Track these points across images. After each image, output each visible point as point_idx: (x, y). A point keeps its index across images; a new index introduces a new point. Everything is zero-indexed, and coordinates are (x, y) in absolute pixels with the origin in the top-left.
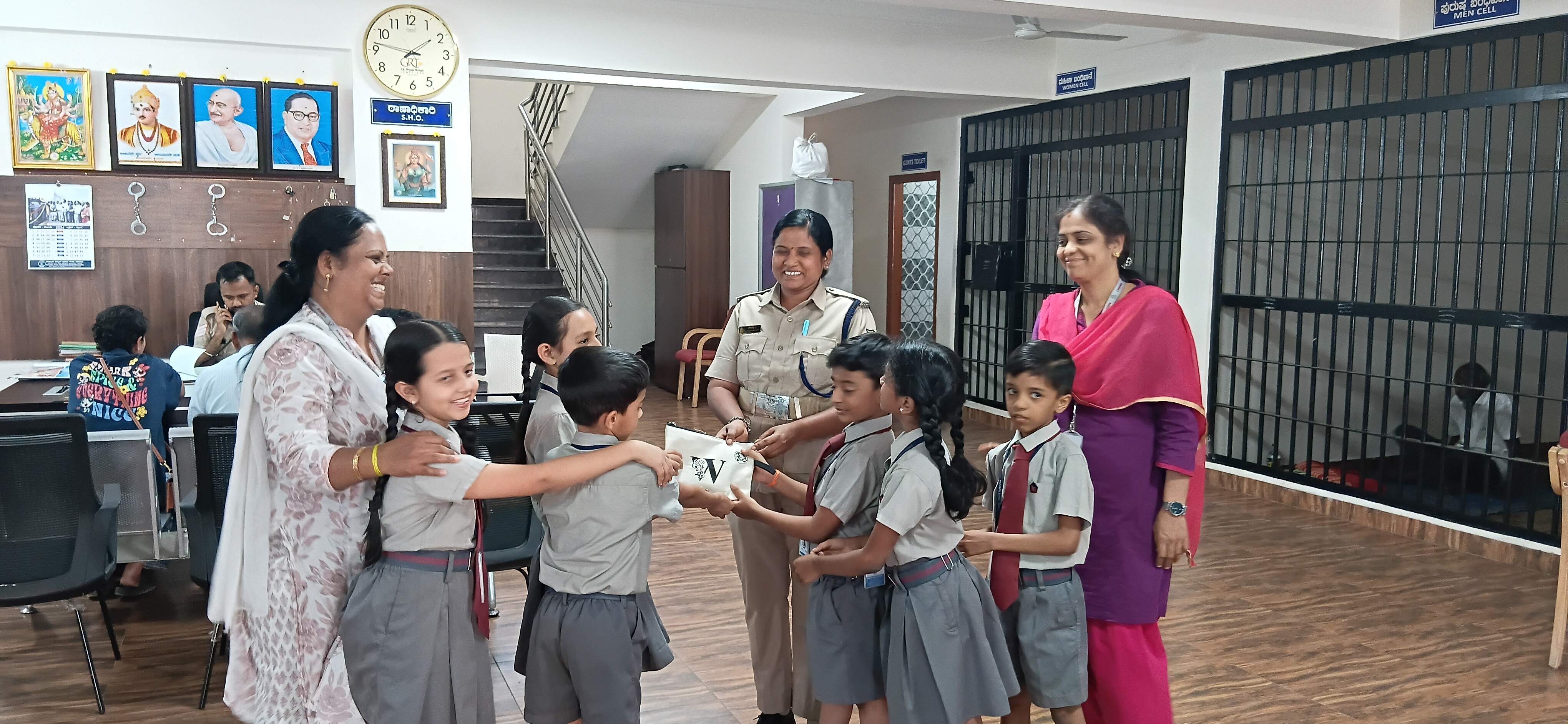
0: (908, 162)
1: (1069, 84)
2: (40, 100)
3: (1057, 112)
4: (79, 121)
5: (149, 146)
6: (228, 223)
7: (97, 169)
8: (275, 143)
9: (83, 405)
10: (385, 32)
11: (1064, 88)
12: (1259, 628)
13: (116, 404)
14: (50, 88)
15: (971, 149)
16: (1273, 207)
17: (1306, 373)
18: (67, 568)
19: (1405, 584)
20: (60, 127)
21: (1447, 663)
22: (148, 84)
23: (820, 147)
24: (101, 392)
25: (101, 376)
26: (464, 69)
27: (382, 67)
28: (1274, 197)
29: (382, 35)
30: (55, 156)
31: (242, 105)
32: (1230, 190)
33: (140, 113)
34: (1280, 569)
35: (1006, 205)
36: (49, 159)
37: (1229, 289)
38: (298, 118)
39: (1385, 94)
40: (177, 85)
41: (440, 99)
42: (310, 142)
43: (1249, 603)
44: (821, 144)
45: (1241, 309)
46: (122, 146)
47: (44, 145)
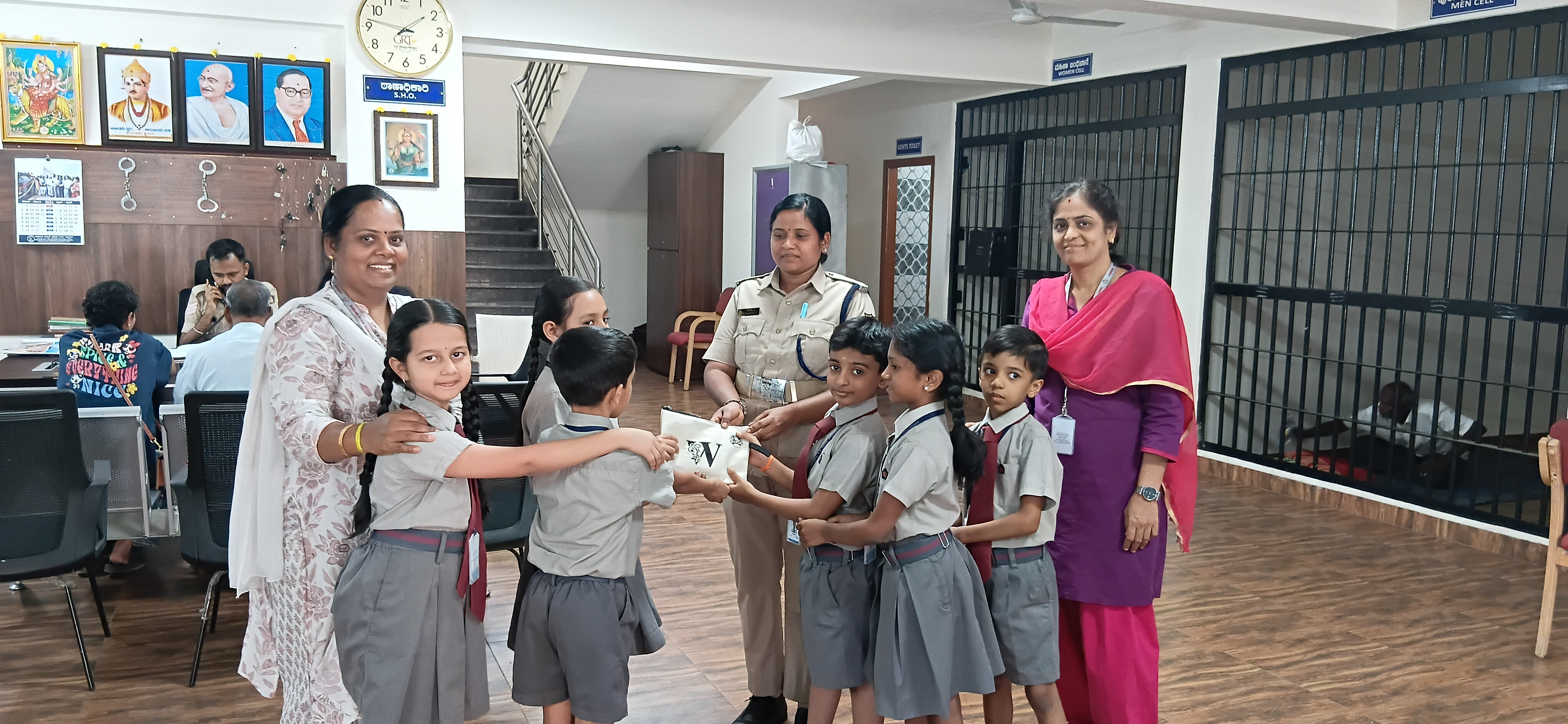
0: (904, 147)
1: (1066, 70)
2: (30, 74)
3: (1052, 98)
4: (70, 95)
5: (140, 121)
6: (219, 200)
7: (87, 144)
8: (267, 120)
9: (73, 381)
10: (378, 8)
11: (1060, 74)
12: (1249, 615)
13: (106, 381)
14: (40, 62)
15: (966, 134)
16: (1268, 196)
17: (1296, 362)
18: (56, 545)
19: (1394, 573)
20: (49, 101)
21: (1434, 651)
22: (139, 59)
23: (815, 130)
24: (90, 368)
25: (91, 352)
26: (458, 46)
27: (375, 43)
28: (1269, 184)
29: (375, 12)
30: (45, 130)
31: (234, 81)
32: (1224, 178)
33: (131, 88)
34: (1268, 556)
35: (1000, 190)
36: (39, 133)
37: (1222, 277)
38: (290, 94)
39: (1381, 84)
40: (168, 60)
41: (433, 77)
42: (302, 119)
43: (1238, 590)
44: (816, 127)
45: (1233, 297)
46: (112, 120)
47: (34, 119)
